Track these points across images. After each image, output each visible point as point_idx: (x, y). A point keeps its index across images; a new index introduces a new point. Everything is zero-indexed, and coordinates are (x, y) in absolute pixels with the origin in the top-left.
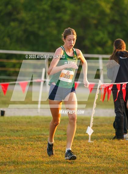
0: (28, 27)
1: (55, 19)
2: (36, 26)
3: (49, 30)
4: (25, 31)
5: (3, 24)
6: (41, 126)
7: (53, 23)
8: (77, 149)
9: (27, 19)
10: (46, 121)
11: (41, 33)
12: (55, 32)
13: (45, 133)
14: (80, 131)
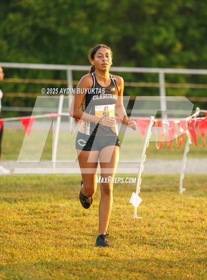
0: (38, 21)
1: (84, 7)
2: (53, 19)
7: (82, 14)
9: (37, 8)
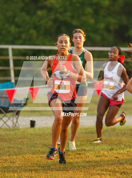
3: (84, 18)
4: (55, 20)
5: (28, 13)
6: (81, 140)
8: (127, 167)
10: (86, 133)
11: (75, 23)
12: (92, 21)
13: (87, 148)
14: (129, 144)
